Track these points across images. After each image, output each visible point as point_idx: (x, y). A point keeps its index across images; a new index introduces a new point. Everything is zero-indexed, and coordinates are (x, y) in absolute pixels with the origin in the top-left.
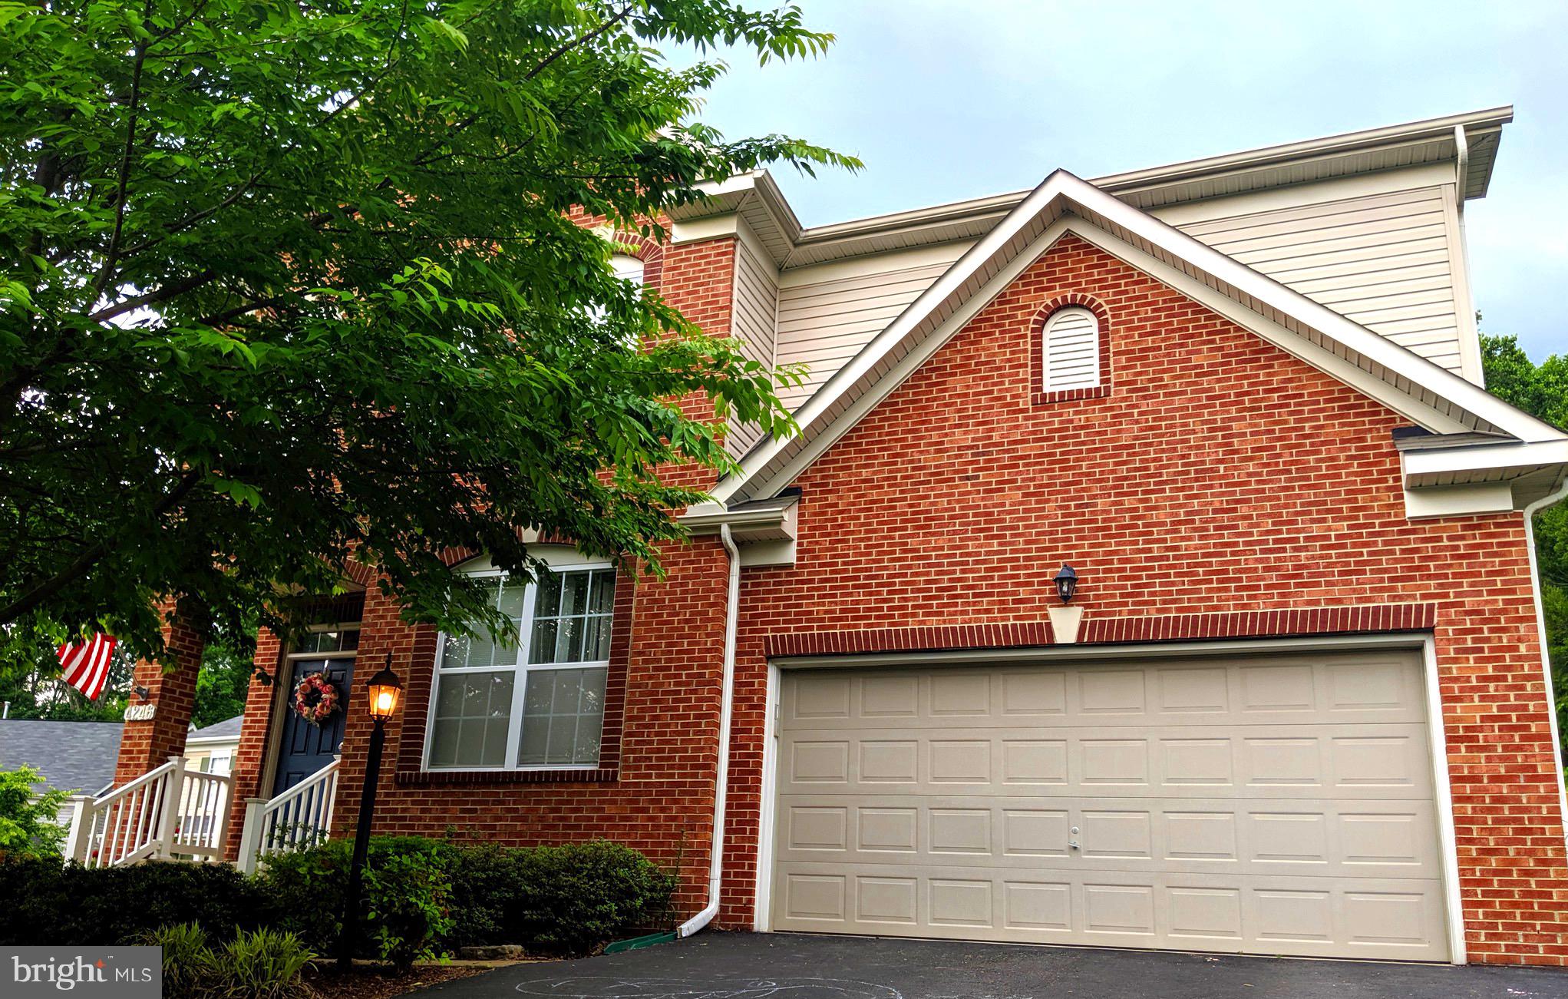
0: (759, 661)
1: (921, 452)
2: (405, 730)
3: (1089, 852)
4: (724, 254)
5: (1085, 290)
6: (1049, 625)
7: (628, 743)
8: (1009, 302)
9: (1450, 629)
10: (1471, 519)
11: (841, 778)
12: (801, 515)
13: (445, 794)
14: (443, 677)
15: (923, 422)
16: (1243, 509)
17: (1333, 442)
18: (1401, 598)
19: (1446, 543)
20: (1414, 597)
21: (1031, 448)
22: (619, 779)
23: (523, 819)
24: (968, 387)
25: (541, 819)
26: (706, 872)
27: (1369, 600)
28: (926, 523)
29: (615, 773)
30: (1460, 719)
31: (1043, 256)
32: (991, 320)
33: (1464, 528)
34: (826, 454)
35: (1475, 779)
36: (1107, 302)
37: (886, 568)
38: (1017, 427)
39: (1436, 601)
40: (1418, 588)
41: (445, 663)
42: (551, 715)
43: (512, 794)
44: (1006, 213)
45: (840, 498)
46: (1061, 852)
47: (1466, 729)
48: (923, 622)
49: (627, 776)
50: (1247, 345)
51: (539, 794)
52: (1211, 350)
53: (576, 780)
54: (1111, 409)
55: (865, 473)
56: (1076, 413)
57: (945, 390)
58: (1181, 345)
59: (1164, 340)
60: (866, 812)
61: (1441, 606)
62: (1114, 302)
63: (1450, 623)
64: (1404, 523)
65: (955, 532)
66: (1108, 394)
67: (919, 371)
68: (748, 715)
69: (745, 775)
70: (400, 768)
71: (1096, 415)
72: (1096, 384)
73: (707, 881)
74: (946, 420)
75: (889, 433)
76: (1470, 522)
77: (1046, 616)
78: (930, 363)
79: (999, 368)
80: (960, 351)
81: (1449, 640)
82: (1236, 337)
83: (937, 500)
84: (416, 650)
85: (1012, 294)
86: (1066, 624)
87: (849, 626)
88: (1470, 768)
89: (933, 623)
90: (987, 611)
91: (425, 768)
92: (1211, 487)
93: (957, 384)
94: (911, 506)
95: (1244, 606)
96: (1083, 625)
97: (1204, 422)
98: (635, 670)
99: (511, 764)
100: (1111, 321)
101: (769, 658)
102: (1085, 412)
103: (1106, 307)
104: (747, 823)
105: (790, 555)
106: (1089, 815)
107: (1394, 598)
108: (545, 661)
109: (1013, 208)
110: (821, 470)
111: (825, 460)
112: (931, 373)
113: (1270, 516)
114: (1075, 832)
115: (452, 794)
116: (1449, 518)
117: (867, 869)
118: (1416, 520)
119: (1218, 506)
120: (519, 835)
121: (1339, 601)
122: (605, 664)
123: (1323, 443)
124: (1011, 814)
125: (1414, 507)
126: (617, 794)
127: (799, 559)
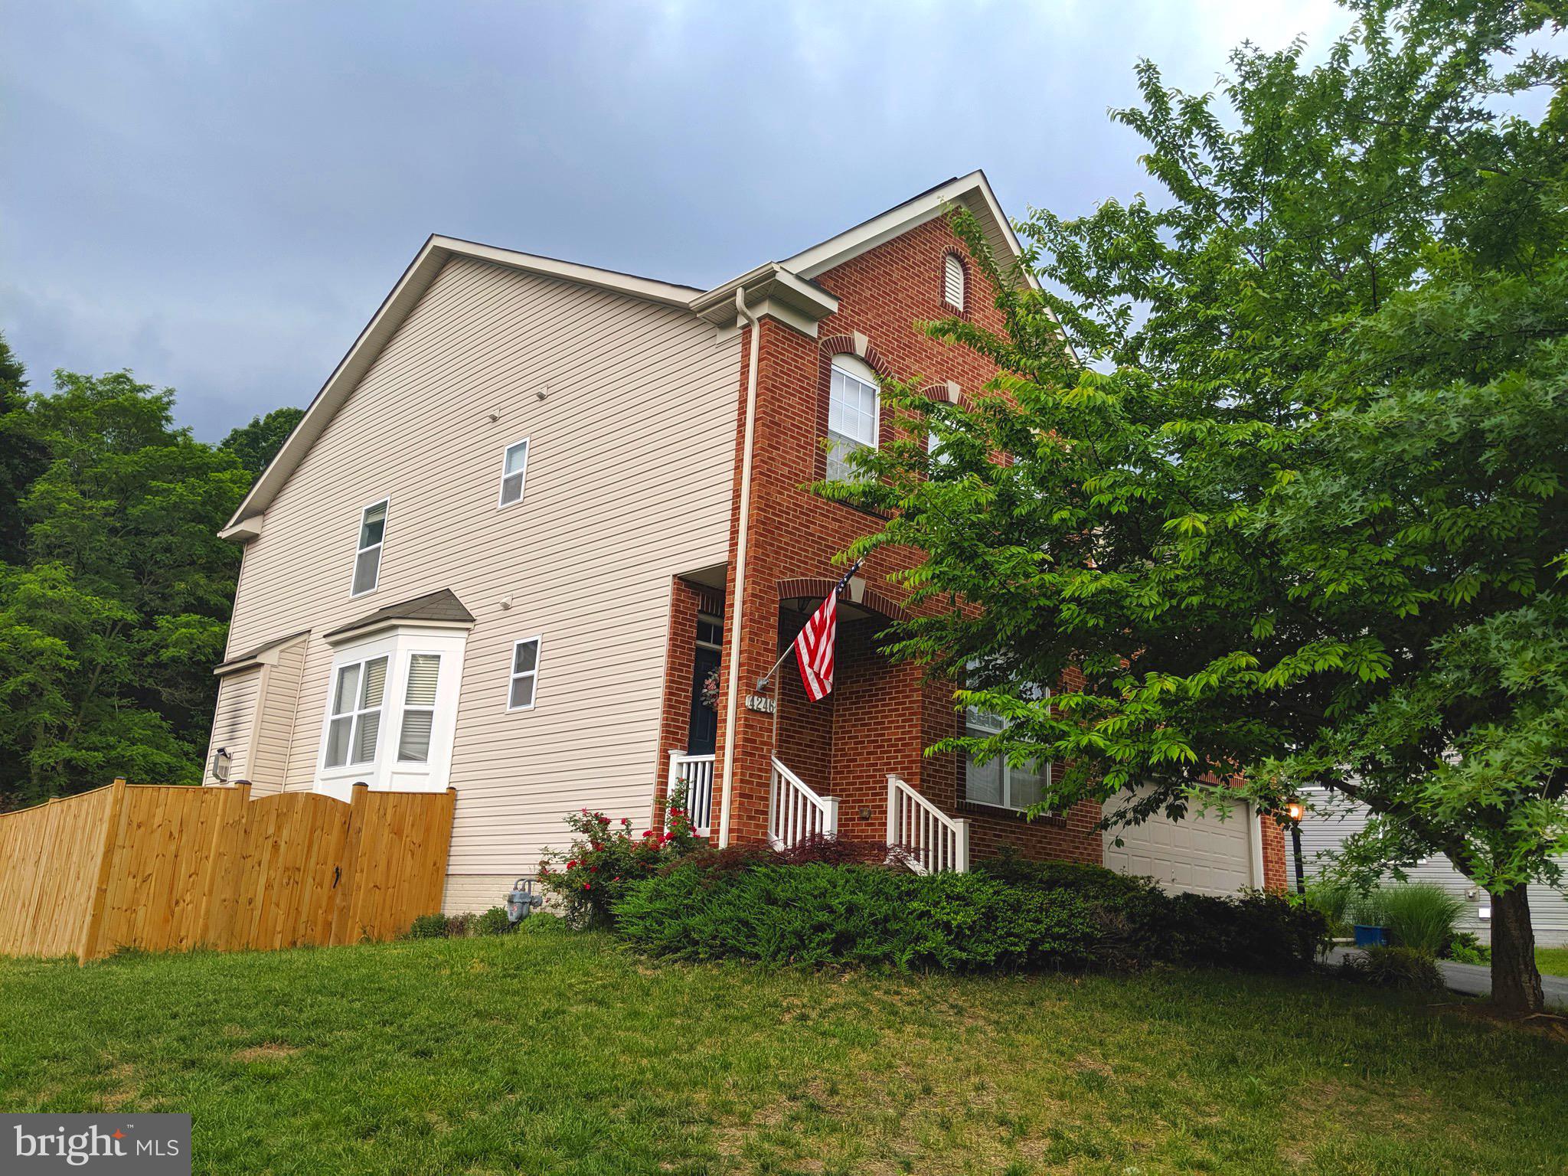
2: (958, 767)
70: (958, 797)
99: (1007, 805)
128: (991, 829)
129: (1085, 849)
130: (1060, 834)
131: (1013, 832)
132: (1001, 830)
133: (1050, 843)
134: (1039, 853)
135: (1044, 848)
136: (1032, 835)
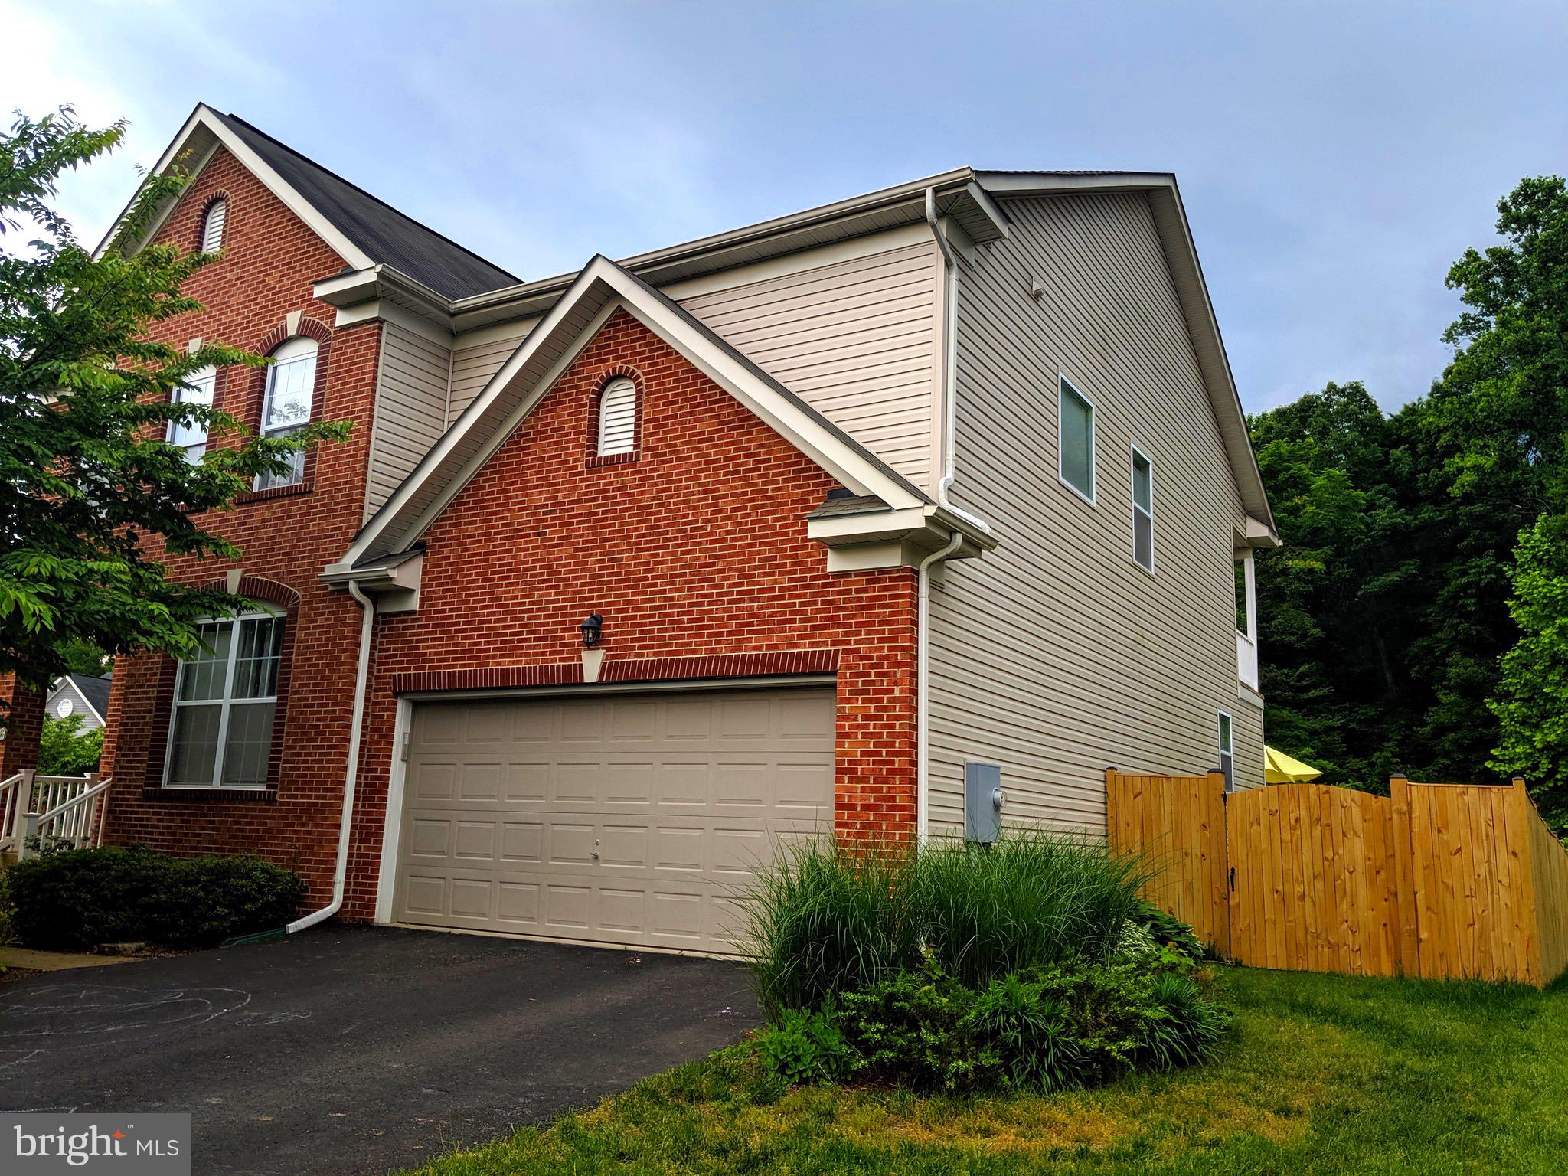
0: (388, 696)
1: (509, 510)
2: (151, 753)
3: (606, 861)
4: (371, 335)
5: (629, 362)
6: (581, 665)
7: (285, 769)
8: (577, 373)
9: (848, 672)
10: (873, 574)
11: (448, 796)
12: (425, 567)
13: (173, 807)
14: (179, 708)
15: (512, 483)
16: (720, 565)
17: (785, 503)
18: (817, 644)
19: (854, 595)
20: (825, 644)
21: (583, 508)
22: (277, 798)
23: (216, 829)
24: (544, 451)
25: (229, 830)
26: (331, 877)
27: (796, 646)
28: (508, 574)
29: (275, 793)
30: (846, 753)
31: (603, 329)
32: (563, 389)
33: (869, 582)
34: (445, 512)
35: (852, 807)
36: (644, 373)
37: (478, 615)
38: (575, 488)
39: (840, 648)
40: (831, 635)
41: (184, 697)
42: (245, 742)
43: (211, 809)
44: (562, 292)
45: (452, 551)
46: (586, 860)
47: (850, 761)
48: (499, 663)
49: (282, 797)
50: (737, 413)
51: (228, 809)
52: (711, 418)
53: (251, 799)
54: (639, 472)
55: (470, 529)
56: (616, 476)
57: (529, 454)
58: (691, 414)
59: (680, 409)
60: (463, 825)
61: (845, 652)
62: (649, 373)
63: (849, 667)
64: (826, 576)
65: (527, 583)
66: (637, 459)
67: (512, 437)
68: (378, 743)
69: (372, 794)
70: (147, 785)
71: (629, 478)
72: (630, 450)
73: (332, 884)
74: (528, 481)
75: (489, 493)
76: (873, 576)
77: (580, 659)
78: (520, 429)
79: (567, 434)
80: (541, 419)
81: (846, 682)
82: (729, 406)
83: (518, 555)
84: (160, 686)
85: (580, 365)
86: (592, 665)
87: (449, 666)
88: (850, 796)
89: (506, 664)
90: (543, 654)
91: (165, 785)
92: (700, 543)
93: (538, 448)
94: (499, 559)
95: (712, 650)
96: (604, 664)
97: (700, 485)
98: (292, 707)
99: (216, 785)
100: (645, 391)
101: (397, 694)
102: (622, 475)
103: (643, 378)
104: (372, 834)
105: (414, 604)
106: (609, 830)
107: (812, 645)
108: (241, 697)
109: (568, 287)
110: (441, 526)
111: (443, 518)
112: (520, 438)
113: (737, 570)
114: (598, 844)
115: (176, 807)
116: (859, 573)
117: (462, 873)
118: (837, 575)
119: (702, 561)
120: (215, 842)
121: (775, 647)
122: (273, 699)
123: (780, 504)
124: (556, 828)
125: (834, 563)
126: (275, 811)
127: (421, 606)
128: (179, 814)
129: (303, 825)
130: (268, 810)
131: (205, 815)
132: (189, 815)
133: (250, 824)
134: (235, 837)
135: (242, 830)
136: (227, 816)
